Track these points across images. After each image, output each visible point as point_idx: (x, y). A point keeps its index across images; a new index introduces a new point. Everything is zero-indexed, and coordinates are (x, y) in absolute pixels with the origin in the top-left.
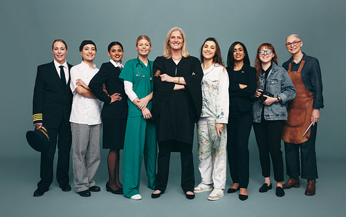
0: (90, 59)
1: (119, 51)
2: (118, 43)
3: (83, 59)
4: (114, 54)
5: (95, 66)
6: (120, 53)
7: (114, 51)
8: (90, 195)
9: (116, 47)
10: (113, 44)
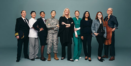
0: (34, 17)
1: (43, 14)
2: (43, 12)
3: (32, 17)
4: (42, 15)
5: (35, 19)
6: (44, 15)
7: (42, 14)
8: (34, 60)
9: (42, 13)
10: (41, 12)
